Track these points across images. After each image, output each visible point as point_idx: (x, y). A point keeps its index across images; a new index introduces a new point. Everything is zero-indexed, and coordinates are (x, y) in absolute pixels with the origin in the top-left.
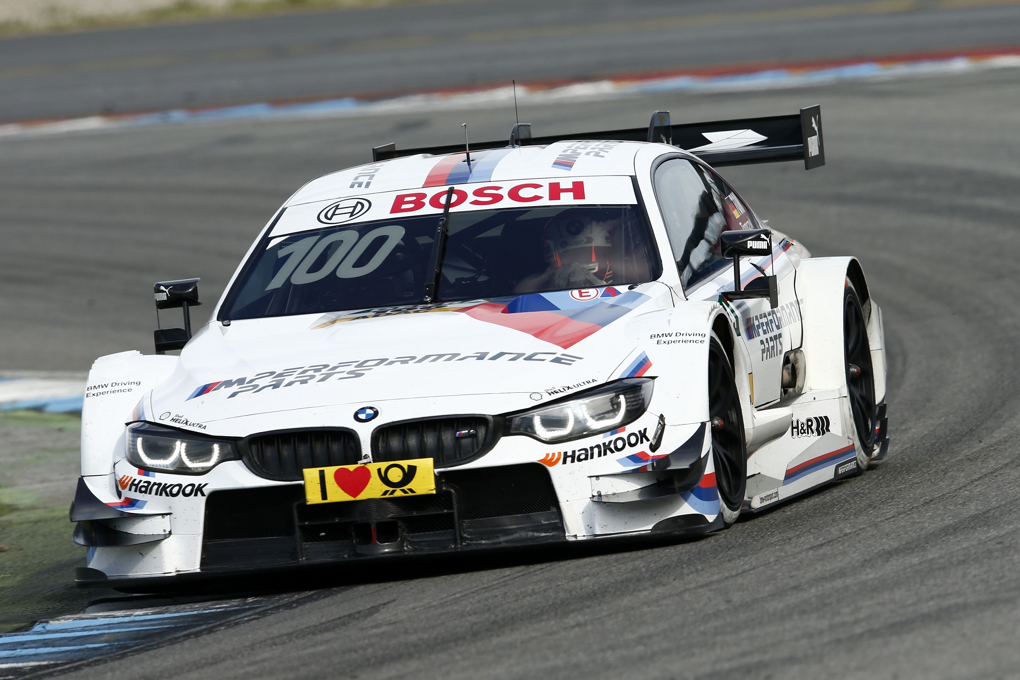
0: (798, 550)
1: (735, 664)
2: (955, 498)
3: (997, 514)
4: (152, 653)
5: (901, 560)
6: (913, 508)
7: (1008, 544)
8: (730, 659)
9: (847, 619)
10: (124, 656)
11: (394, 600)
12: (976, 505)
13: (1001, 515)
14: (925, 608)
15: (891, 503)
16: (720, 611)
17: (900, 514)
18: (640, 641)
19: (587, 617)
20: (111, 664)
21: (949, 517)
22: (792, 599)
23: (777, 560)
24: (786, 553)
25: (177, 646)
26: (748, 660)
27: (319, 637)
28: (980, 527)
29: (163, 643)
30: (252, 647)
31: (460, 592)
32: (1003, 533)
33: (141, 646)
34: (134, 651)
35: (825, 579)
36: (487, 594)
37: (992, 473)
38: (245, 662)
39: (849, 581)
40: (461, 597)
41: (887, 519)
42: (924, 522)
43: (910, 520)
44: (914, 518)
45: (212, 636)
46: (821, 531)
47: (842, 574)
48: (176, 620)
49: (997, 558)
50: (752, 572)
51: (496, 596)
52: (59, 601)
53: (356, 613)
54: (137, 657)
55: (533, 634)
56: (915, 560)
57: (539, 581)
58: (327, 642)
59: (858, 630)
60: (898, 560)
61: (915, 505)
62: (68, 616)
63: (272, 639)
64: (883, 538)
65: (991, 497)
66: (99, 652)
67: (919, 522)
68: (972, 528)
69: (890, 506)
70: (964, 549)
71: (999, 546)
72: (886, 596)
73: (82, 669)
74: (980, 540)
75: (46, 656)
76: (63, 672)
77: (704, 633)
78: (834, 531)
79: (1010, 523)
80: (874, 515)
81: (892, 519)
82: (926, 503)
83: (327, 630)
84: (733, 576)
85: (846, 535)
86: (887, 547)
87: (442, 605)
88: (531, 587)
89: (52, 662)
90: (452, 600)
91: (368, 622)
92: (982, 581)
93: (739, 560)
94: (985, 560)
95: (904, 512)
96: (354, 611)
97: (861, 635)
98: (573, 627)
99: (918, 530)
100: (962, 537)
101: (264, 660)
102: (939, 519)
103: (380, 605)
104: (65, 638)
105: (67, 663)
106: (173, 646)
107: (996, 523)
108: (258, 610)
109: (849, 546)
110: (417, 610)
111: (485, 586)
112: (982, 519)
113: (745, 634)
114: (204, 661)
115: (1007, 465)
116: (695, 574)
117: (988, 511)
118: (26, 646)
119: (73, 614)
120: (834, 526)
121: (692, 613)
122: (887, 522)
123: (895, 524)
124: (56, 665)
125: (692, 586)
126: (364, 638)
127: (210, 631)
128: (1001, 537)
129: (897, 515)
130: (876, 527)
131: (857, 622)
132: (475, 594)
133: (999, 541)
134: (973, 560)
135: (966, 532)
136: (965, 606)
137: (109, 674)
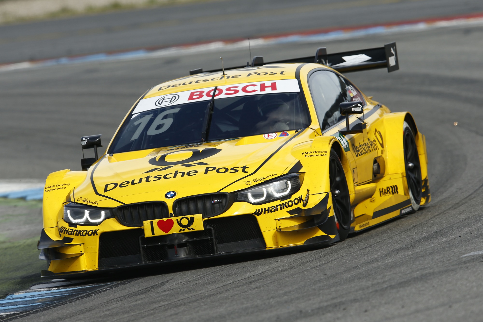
0: (356, 250)
1: (329, 303)
2: (427, 224)
3: (446, 231)
4: (61, 307)
5: (403, 253)
6: (408, 229)
7: (452, 244)
8: (327, 301)
9: (380, 281)
10: (49, 308)
11: (172, 279)
12: (437, 227)
13: (448, 231)
14: (415, 275)
15: (398, 227)
16: (321, 279)
17: (402, 232)
18: (285, 294)
19: (260, 284)
20: (43, 312)
21: (424, 233)
22: (354, 273)
23: (346, 255)
24: (350, 252)
25: (73, 303)
26: (335, 301)
27: (138, 297)
28: (439, 237)
29: (66, 302)
30: (107, 302)
31: (202, 274)
32: (449, 239)
33: (57, 304)
34: (53, 306)
35: (368, 263)
36: (214, 275)
37: (443, 212)
38: (104, 309)
39: (380, 263)
40: (203, 276)
41: (396, 235)
42: (413, 236)
43: (407, 235)
44: (409, 234)
45: (89, 298)
46: (366, 241)
47: (377, 260)
48: (72, 292)
49: (447, 251)
50: (335, 261)
51: (219, 276)
52: (18, 285)
53: (154, 285)
54: (55, 309)
55: (236, 293)
56: (410, 253)
57: (238, 268)
58: (142, 299)
59: (385, 286)
60: (402, 253)
61: (409, 228)
62: (22, 291)
63: (116, 298)
64: (395, 243)
65: (443, 223)
66: (38, 307)
67: (411, 236)
68: (435, 238)
69: (397, 229)
70: (432, 247)
71: (448, 245)
72: (397, 270)
73: (30, 315)
74: (439, 243)
75: (13, 310)
76: (21, 317)
77: (314, 289)
78: (372, 241)
79: (453, 235)
80: (390, 233)
81: (398, 235)
82: (414, 227)
83: (142, 294)
84: (327, 263)
85: (378, 242)
86: (396, 248)
87: (194, 280)
88: (234, 271)
89: (16, 312)
90: (198, 278)
91: (161, 289)
92: (441, 261)
93: (329, 255)
94: (442, 252)
95: (404, 231)
96: (154, 284)
97: (386, 288)
98: (254, 289)
99: (410, 239)
100: (431, 242)
101: (113, 308)
102: (420, 234)
103: (165, 281)
104: (21, 301)
105: (23, 313)
106: (71, 303)
107: (446, 235)
108: (109, 286)
109: (379, 248)
110: (182, 283)
111: (213, 271)
112: (440, 233)
113: (333, 289)
114: (86, 310)
115: (450, 208)
116: (309, 263)
117: (442, 230)
118: (4, 305)
119: (24, 290)
120: (372, 239)
121: (309, 280)
122: (396, 236)
123: (400, 237)
124: (18, 314)
125: (308, 268)
126: (159, 297)
127: (88, 296)
128: (449, 241)
129: (401, 232)
130: (391, 239)
131: (384, 282)
132: (209, 275)
133: (448, 243)
134: (436, 252)
135: (432, 240)
136: (433, 273)
137: (43, 317)
